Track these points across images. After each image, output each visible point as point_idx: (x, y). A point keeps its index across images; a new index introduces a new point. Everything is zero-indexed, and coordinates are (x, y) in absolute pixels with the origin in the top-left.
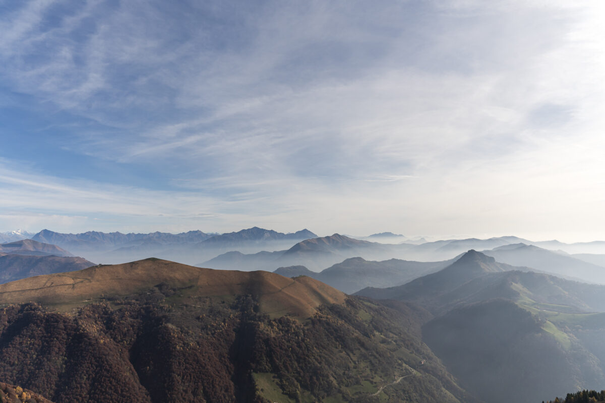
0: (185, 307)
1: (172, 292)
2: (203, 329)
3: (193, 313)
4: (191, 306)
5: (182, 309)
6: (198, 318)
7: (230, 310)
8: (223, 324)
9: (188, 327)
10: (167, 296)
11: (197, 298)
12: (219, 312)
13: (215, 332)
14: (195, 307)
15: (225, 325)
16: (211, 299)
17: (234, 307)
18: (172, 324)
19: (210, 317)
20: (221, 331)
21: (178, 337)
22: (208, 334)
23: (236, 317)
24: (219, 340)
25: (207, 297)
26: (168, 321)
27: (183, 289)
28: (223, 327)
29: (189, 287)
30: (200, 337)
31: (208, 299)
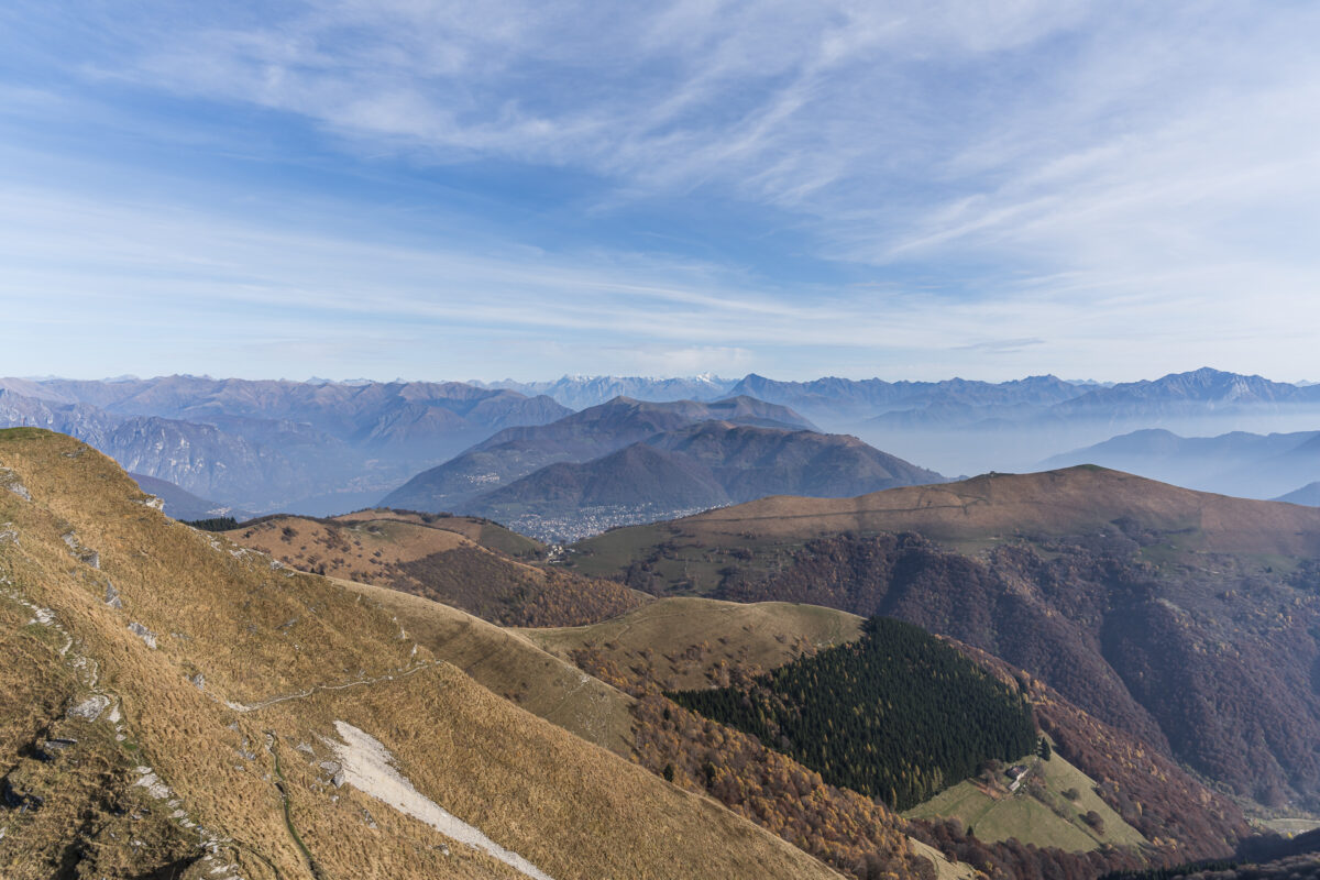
0: (1187, 572)
1: (1151, 536)
2: (1235, 619)
3: (1208, 585)
4: (1200, 571)
5: (1181, 573)
6: (1221, 596)
7: (1292, 590)
8: (1281, 615)
9: (1206, 612)
10: (1143, 544)
11: (1207, 555)
12: (1266, 590)
13: (1267, 631)
14: (1209, 574)
15: (1287, 620)
16: (1237, 560)
17: (1300, 584)
18: (1171, 601)
19: (1245, 597)
20: (1280, 629)
21: (1190, 627)
22: (1250, 631)
23: (1309, 605)
24: (1280, 648)
25: (1228, 556)
26: (1161, 594)
27: (1171, 533)
28: (1281, 620)
29: (1184, 531)
30: (1235, 634)
31: (1232, 560)
